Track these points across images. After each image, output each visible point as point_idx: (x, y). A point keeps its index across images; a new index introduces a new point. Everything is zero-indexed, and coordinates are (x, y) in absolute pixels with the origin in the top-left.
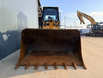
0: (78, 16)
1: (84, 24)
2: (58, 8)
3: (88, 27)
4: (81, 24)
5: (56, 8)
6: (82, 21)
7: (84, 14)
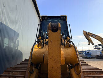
0: (85, 36)
1: (93, 44)
2: (65, 17)
3: (95, 48)
4: (89, 44)
5: (62, 18)
6: (90, 41)
7: (91, 33)
